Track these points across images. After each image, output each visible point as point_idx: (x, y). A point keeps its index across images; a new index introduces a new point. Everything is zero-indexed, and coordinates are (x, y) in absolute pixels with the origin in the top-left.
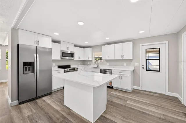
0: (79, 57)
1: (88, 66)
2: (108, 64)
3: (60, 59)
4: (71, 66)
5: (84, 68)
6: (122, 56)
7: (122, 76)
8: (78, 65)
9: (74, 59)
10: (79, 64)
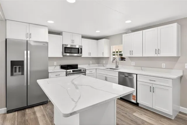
0: (90, 54)
1: (103, 66)
2: (133, 63)
3: (62, 56)
4: (79, 66)
5: (96, 69)
6: (157, 51)
7: (154, 86)
8: (89, 64)
9: (82, 56)
10: (91, 62)
